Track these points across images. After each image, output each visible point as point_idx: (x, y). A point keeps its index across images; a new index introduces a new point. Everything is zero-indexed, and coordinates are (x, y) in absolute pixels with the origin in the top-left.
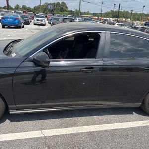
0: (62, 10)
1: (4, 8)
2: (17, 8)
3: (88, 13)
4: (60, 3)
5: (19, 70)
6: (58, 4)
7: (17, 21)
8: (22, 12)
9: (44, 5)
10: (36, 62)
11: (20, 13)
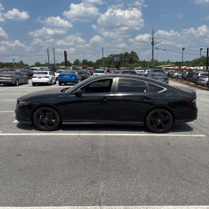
0: (131, 61)
1: (62, 64)
2: (77, 63)
3: (168, 62)
4: (129, 53)
5: (68, 100)
6: (126, 54)
7: (73, 78)
8: (81, 68)
9: (109, 57)
10: (76, 94)
11: (79, 69)
